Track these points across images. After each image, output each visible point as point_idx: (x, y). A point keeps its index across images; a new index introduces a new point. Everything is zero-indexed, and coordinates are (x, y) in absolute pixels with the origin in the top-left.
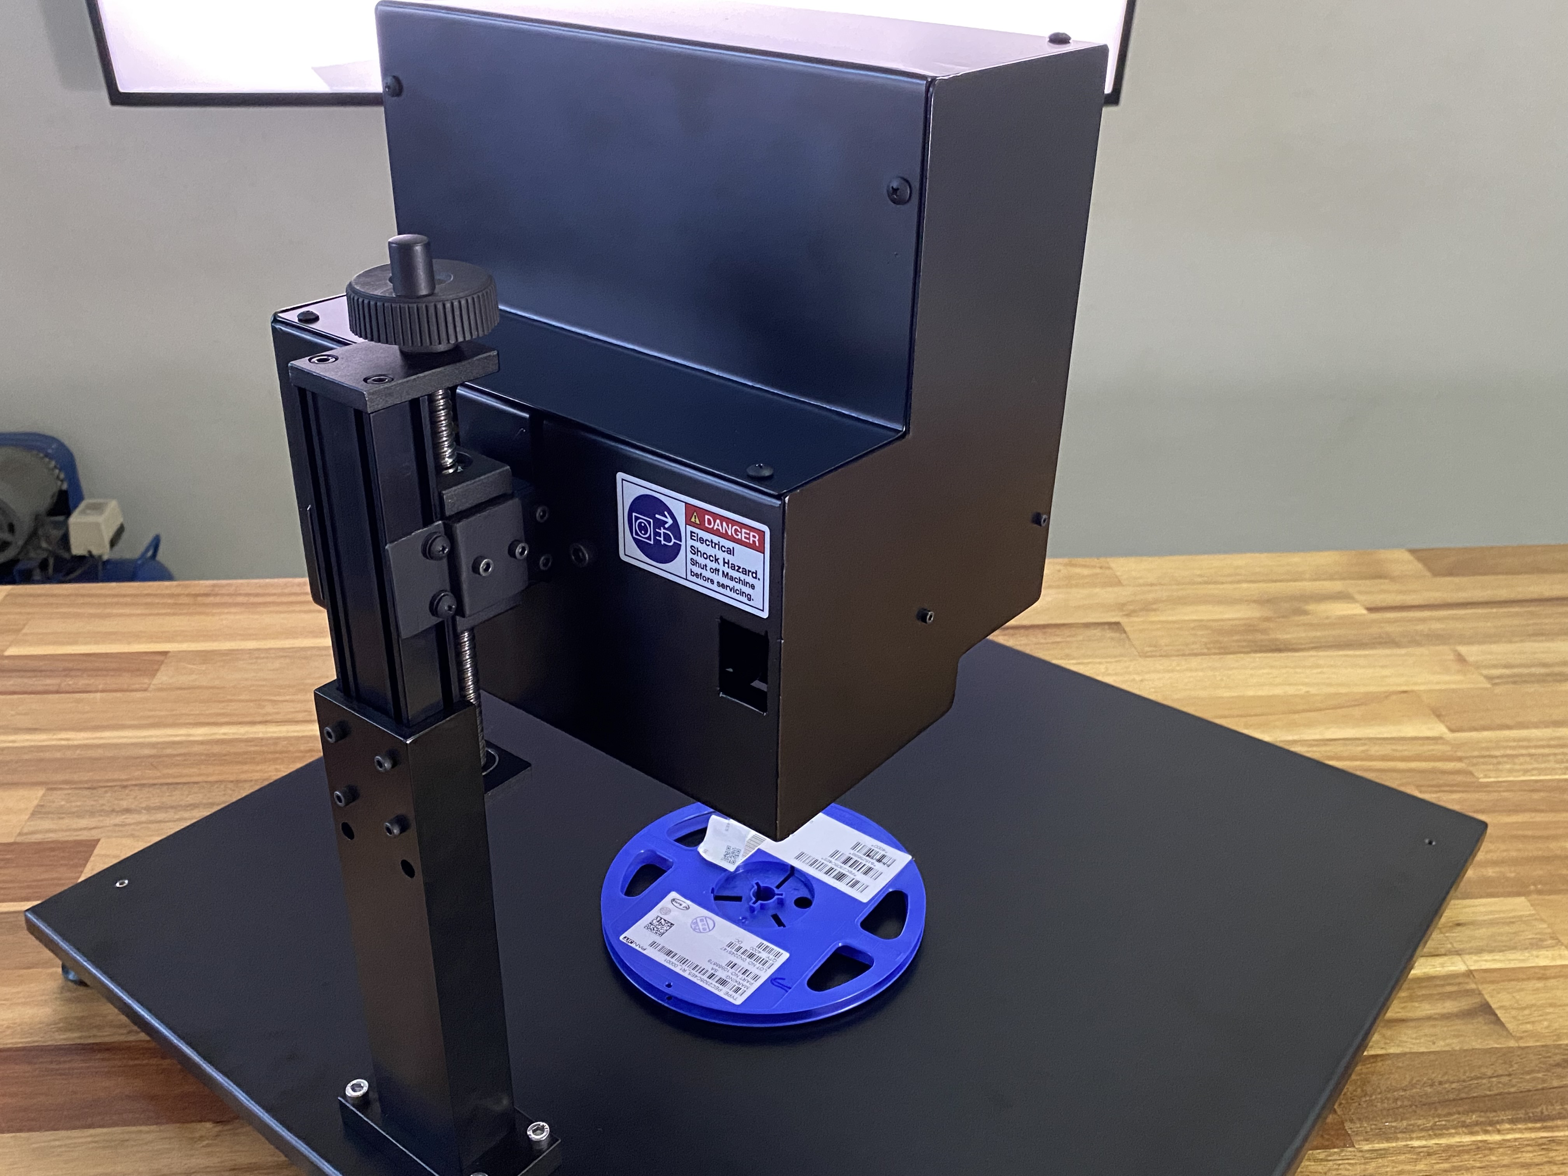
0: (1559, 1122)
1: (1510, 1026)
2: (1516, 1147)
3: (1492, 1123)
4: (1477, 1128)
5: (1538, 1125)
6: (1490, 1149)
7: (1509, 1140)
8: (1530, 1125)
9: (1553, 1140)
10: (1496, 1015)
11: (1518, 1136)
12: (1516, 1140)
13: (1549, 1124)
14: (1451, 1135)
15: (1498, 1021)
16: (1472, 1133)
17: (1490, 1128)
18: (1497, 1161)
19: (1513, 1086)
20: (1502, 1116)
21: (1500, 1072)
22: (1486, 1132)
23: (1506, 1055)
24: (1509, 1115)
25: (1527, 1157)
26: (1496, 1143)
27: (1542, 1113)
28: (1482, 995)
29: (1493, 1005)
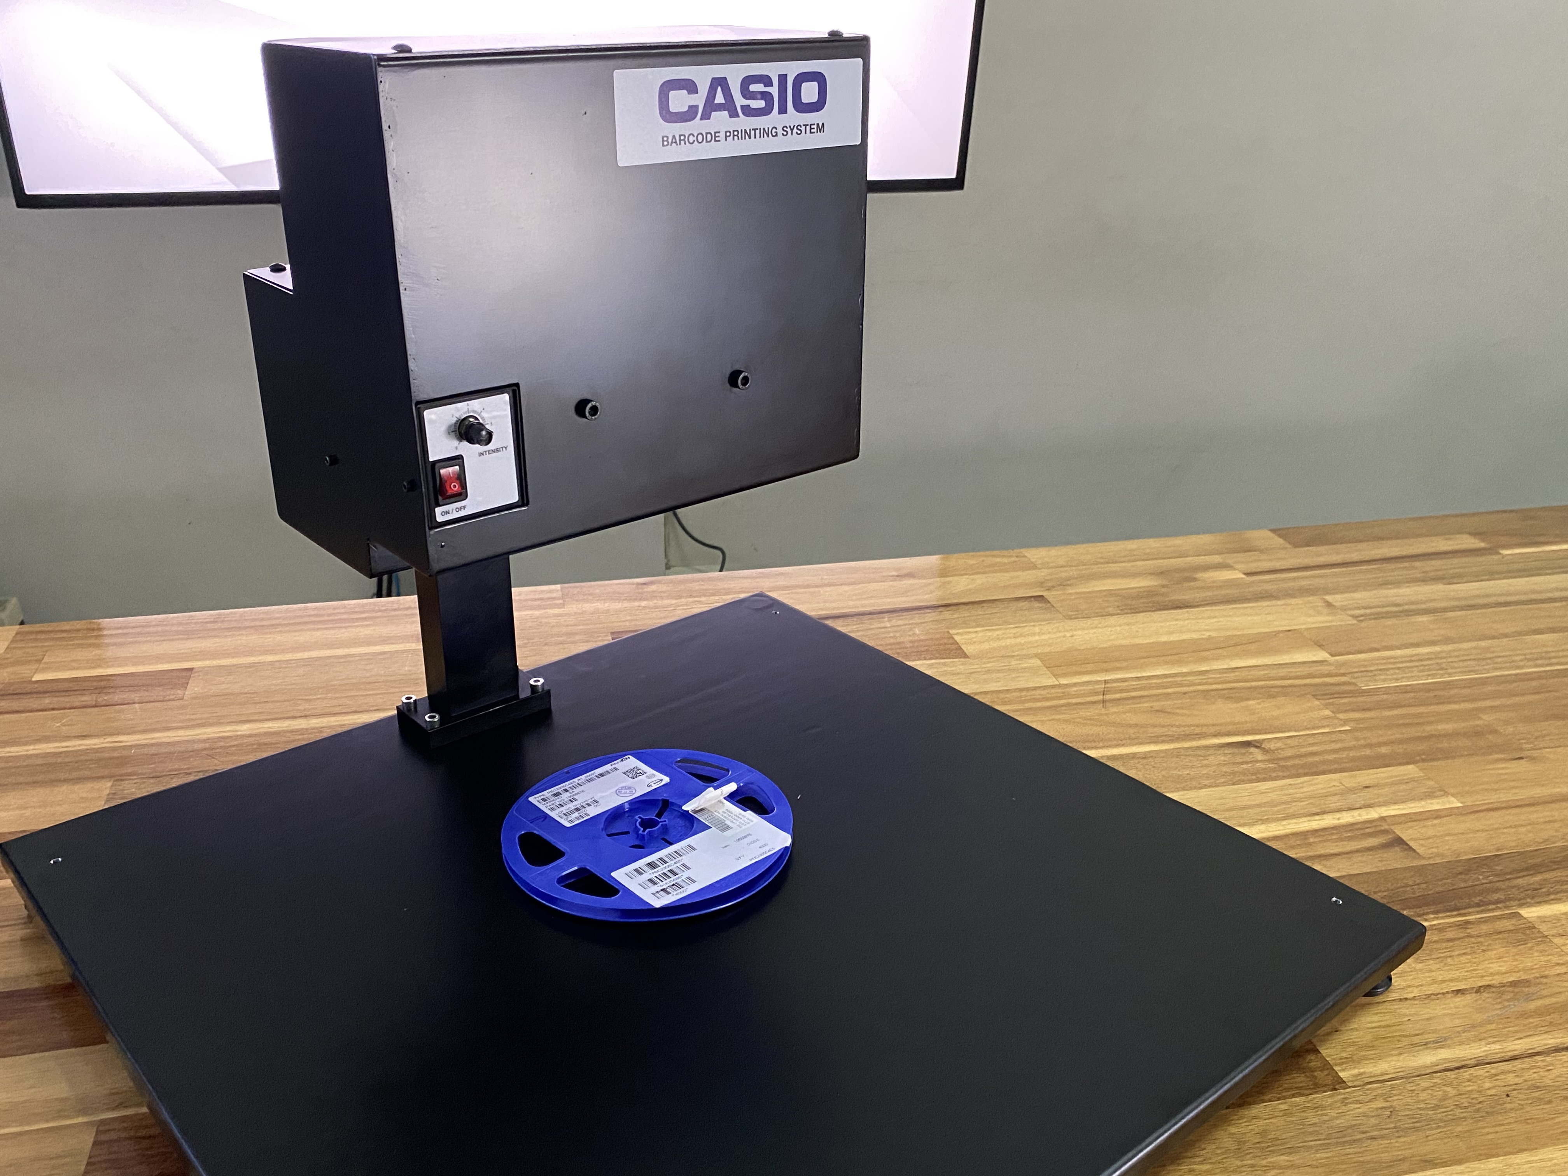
0: (1470, 910)
1: (1420, 850)
5: (1455, 913)
7: (1435, 925)
8: (1448, 914)
9: (1468, 922)
10: (1407, 845)
12: (1440, 924)
13: (1463, 912)
15: (1410, 848)
19: (1431, 890)
21: (1418, 881)
23: (1420, 870)
24: (1432, 908)
25: (1450, 935)
27: (1456, 905)
28: (1394, 833)
29: (1405, 839)
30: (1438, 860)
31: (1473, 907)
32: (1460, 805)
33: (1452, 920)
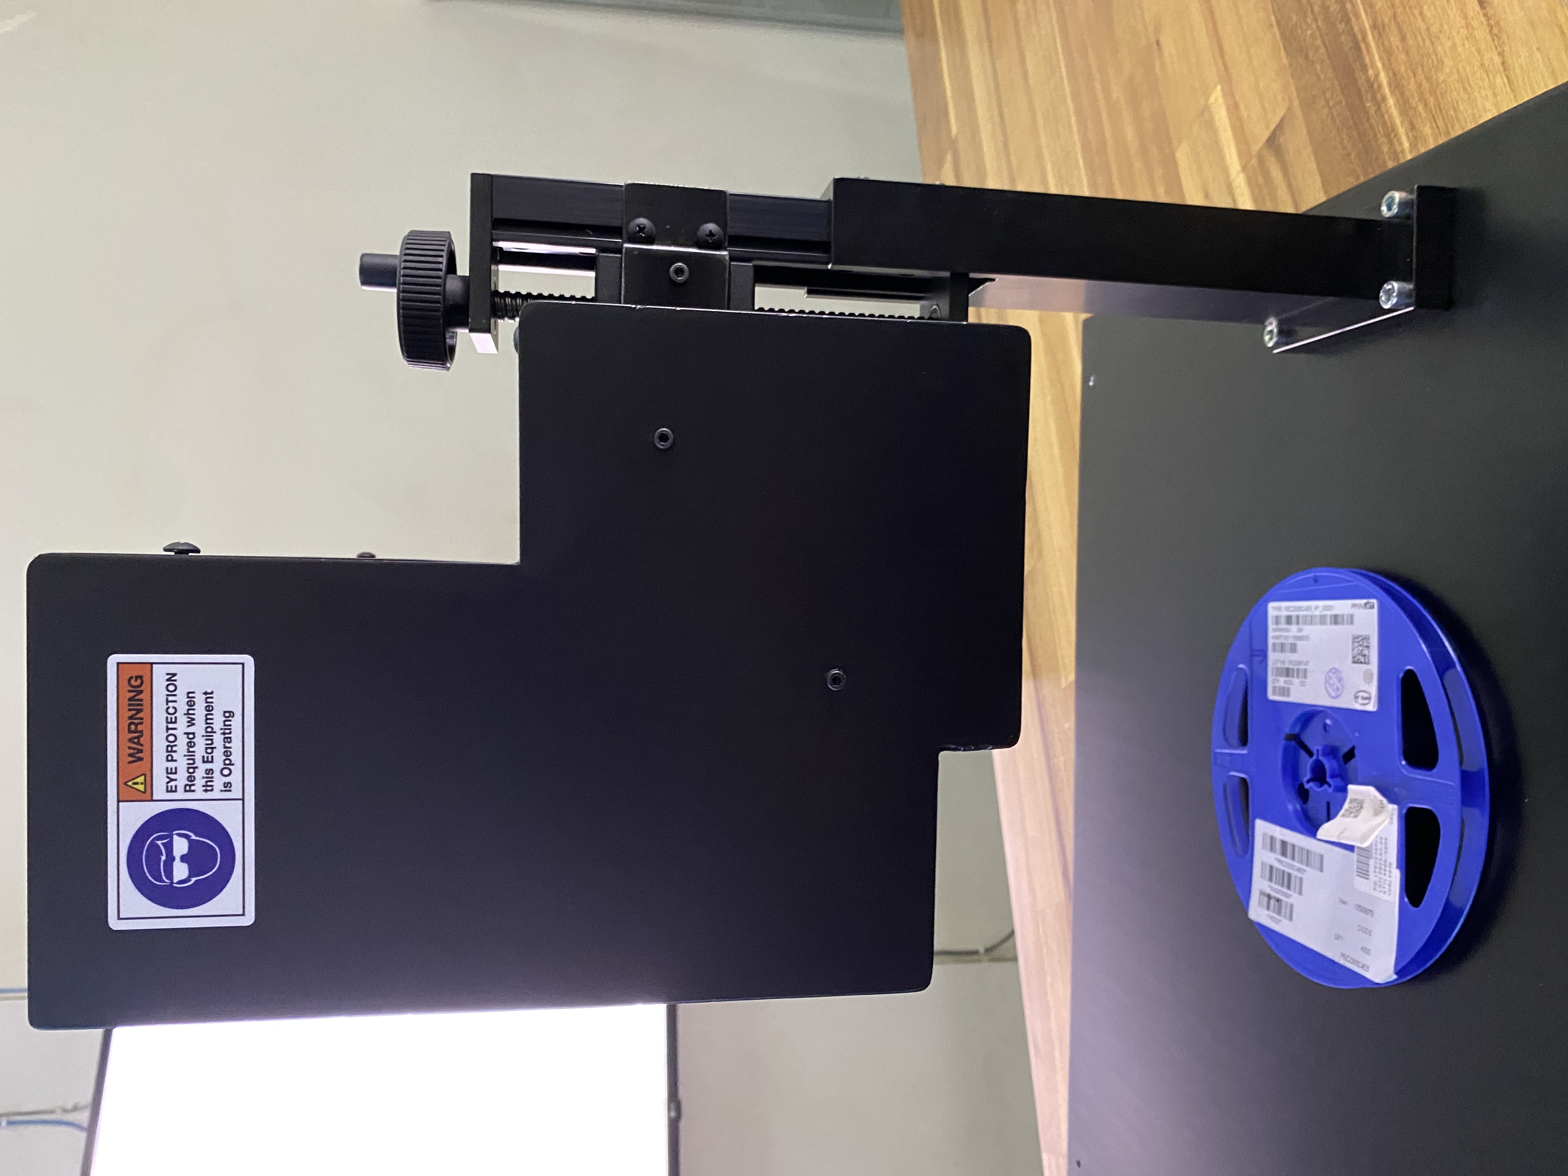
0: (1356, 29)
1: (1280, 113)
2: (1388, 53)
3: (1371, 86)
4: (1379, 97)
5: (1363, 46)
6: (1395, 75)
7: (1383, 64)
8: (1365, 52)
9: (1374, 27)
10: (1275, 130)
11: (1376, 57)
12: (1381, 58)
13: (1359, 37)
14: (1390, 116)
15: (1280, 126)
16: (1384, 98)
17: (1376, 86)
18: (1405, 64)
19: (1333, 84)
20: (1361, 81)
21: (1323, 102)
22: (1380, 87)
23: (1308, 104)
24: (1359, 74)
25: (1395, 41)
26: (1388, 75)
27: (1351, 48)
28: (1261, 150)
29: (1267, 134)
30: (1293, 88)
31: (1351, 26)
32: (1219, 87)
33: (1373, 44)
